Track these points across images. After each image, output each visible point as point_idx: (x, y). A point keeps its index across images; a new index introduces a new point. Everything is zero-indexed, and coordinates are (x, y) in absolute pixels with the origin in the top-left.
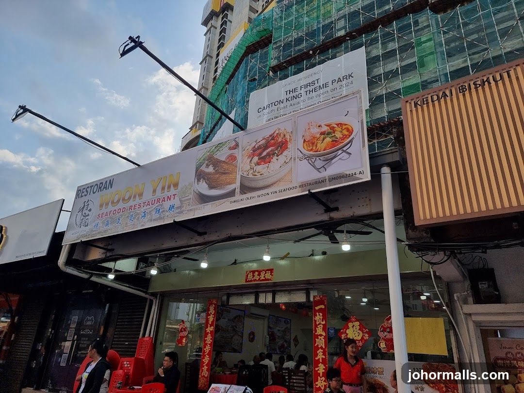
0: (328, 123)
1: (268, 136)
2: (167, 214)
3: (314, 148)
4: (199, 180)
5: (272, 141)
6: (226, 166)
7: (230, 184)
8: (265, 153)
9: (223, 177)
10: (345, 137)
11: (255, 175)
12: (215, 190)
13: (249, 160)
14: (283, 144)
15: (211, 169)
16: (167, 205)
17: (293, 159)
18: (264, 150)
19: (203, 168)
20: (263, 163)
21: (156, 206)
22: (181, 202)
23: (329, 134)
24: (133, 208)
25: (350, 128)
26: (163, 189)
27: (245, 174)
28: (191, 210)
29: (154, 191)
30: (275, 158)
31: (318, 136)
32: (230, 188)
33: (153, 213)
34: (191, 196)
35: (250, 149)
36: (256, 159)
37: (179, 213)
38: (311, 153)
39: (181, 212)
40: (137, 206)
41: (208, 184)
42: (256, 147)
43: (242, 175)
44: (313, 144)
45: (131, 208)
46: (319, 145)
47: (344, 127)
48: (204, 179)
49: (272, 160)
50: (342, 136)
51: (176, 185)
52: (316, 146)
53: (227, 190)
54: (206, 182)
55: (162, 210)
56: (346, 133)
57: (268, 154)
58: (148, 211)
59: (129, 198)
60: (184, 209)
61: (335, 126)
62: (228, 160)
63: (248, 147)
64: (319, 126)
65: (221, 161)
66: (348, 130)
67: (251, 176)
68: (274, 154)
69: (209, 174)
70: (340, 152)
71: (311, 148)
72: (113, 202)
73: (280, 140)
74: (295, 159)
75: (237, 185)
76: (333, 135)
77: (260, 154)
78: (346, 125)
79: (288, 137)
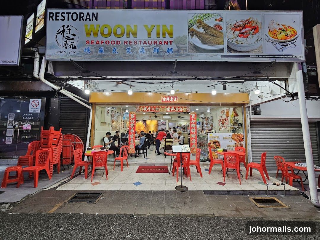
0: (283, 24)
1: (245, 20)
2: (167, 54)
3: (275, 36)
4: (192, 35)
5: (248, 24)
6: (214, 32)
7: (219, 44)
8: (243, 31)
9: (213, 39)
10: (292, 36)
11: (237, 43)
12: (207, 46)
13: (232, 32)
14: (255, 29)
15: (201, 30)
16: (165, 47)
17: (262, 39)
18: (243, 28)
19: (195, 27)
20: (242, 36)
21: (153, 46)
22: (178, 48)
23: (283, 30)
24: (128, 43)
25: (295, 32)
26: (158, 34)
27: (230, 41)
28: (188, 55)
29: (149, 34)
30: (251, 36)
31: (278, 30)
32: (220, 47)
33: (153, 51)
34: (187, 45)
35: (232, 25)
36: (237, 33)
37: (177, 55)
38: (274, 39)
39: (180, 55)
40: (133, 43)
41: (200, 40)
42: (237, 25)
43: (228, 40)
44: (275, 34)
45: (126, 42)
46: (278, 36)
47: (292, 30)
48: (197, 36)
49: (248, 36)
50: (291, 34)
51: (171, 34)
52: (276, 35)
53: (218, 47)
54: (198, 38)
55: (161, 50)
56: (294, 34)
57: (246, 32)
58: (146, 48)
59: (122, 34)
60: (182, 53)
61: (287, 27)
62: (215, 27)
63: (230, 23)
64: (278, 24)
65: (209, 27)
66: (294, 32)
67: (234, 42)
68: (250, 33)
69: (201, 33)
70: (290, 43)
71: (273, 36)
72: (102, 34)
73: (253, 25)
74: (263, 40)
75: (225, 46)
76: (286, 32)
77: (240, 30)
78: (293, 28)
79: (259, 24)
